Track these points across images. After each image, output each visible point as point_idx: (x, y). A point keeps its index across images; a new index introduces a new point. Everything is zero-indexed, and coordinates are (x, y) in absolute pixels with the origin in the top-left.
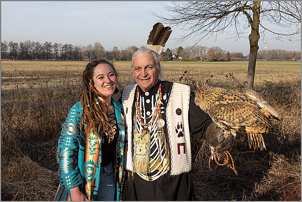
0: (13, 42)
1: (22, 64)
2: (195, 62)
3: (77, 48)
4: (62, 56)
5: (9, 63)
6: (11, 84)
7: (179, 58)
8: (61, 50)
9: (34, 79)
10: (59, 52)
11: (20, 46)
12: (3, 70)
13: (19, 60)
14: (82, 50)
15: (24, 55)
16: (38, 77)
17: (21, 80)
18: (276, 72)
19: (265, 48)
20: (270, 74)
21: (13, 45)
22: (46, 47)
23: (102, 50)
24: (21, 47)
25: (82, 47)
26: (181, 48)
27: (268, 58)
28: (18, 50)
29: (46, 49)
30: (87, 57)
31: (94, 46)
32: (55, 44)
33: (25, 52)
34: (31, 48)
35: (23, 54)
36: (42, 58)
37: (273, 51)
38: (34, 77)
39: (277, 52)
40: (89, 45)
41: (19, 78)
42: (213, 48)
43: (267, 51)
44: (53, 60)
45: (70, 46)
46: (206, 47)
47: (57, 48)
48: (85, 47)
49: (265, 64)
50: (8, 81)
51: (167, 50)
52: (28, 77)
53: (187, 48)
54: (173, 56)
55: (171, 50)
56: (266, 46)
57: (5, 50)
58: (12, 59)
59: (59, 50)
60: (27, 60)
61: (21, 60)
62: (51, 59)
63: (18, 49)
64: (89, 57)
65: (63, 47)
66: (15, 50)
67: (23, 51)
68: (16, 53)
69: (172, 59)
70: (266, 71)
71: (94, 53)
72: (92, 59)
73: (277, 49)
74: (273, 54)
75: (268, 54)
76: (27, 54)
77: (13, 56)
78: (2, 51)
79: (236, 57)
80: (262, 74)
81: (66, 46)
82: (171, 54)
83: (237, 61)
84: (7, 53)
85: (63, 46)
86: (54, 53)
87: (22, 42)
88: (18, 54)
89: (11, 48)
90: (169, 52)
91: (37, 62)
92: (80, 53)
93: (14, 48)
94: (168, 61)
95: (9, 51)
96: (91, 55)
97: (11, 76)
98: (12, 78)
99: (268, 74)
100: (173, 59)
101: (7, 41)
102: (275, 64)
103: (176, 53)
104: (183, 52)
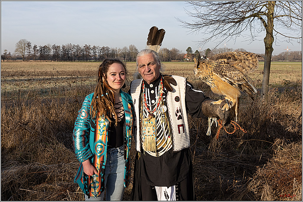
0: (56, 45)
1: (63, 65)
3: (113, 50)
4: (100, 58)
5: (52, 64)
6: (52, 83)
7: (207, 59)
8: (99, 52)
9: (73, 78)
10: (98, 54)
11: (62, 48)
12: (47, 71)
13: (61, 61)
14: (118, 52)
15: (66, 57)
16: (77, 76)
17: (62, 79)
18: (296, 72)
19: (288, 49)
20: (290, 74)
21: (56, 48)
22: (85, 50)
23: (136, 52)
24: (63, 50)
25: (118, 49)
26: (209, 50)
27: (290, 59)
28: (61, 53)
29: (86, 51)
30: (123, 58)
31: (129, 48)
32: (94, 46)
33: (66, 54)
34: (72, 51)
35: (65, 55)
36: (82, 60)
37: (295, 52)
38: (74, 77)
39: (299, 54)
40: (125, 47)
41: (60, 77)
42: (239, 49)
43: (289, 53)
44: (92, 61)
45: (107, 49)
46: (232, 49)
47: (95, 50)
48: (120, 49)
49: (287, 64)
50: (50, 79)
51: (196, 52)
52: (68, 77)
53: (214, 50)
54: (202, 57)
55: (200, 52)
57: (49, 52)
58: (55, 60)
59: (97, 52)
60: (68, 61)
61: (63, 61)
62: (90, 61)
63: (60, 51)
64: (124, 58)
65: (101, 50)
66: (58, 52)
67: (65, 53)
68: (58, 55)
70: (287, 70)
71: (129, 54)
72: (127, 60)
73: (299, 51)
74: (294, 56)
75: (290, 56)
76: (68, 56)
77: (56, 57)
78: (46, 54)
80: (282, 74)
81: (103, 48)
82: (200, 55)
83: (261, 62)
84: (51, 55)
85: (101, 48)
86: (93, 55)
87: (64, 45)
88: (61, 56)
89: (54, 51)
90: (198, 54)
91: (77, 63)
92: (116, 55)
93: (57, 50)
95: (52, 53)
96: (126, 57)
97: (53, 76)
98: (54, 77)
99: (289, 74)
101: (50, 44)
102: (296, 65)
103: (204, 54)
104: (211, 54)
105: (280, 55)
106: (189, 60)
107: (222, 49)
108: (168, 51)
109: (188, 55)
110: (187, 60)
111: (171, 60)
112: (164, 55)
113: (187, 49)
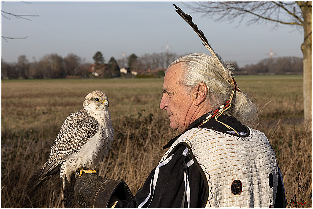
2: (158, 79)
7: (132, 73)
19: (272, 54)
26: (133, 57)
27: (277, 70)
37: (285, 59)
39: (291, 62)
43: (275, 59)
53: (144, 56)
55: (118, 60)
69: (119, 75)
73: (291, 56)
75: (277, 65)
82: (118, 66)
90: (115, 64)
94: (112, 77)
103: (126, 65)
104: (138, 64)
105: (261, 64)
106: (100, 75)
107: (158, 55)
108: (58, 59)
109: (96, 66)
110: (94, 75)
111: (66, 75)
112: (52, 67)
113: (95, 56)
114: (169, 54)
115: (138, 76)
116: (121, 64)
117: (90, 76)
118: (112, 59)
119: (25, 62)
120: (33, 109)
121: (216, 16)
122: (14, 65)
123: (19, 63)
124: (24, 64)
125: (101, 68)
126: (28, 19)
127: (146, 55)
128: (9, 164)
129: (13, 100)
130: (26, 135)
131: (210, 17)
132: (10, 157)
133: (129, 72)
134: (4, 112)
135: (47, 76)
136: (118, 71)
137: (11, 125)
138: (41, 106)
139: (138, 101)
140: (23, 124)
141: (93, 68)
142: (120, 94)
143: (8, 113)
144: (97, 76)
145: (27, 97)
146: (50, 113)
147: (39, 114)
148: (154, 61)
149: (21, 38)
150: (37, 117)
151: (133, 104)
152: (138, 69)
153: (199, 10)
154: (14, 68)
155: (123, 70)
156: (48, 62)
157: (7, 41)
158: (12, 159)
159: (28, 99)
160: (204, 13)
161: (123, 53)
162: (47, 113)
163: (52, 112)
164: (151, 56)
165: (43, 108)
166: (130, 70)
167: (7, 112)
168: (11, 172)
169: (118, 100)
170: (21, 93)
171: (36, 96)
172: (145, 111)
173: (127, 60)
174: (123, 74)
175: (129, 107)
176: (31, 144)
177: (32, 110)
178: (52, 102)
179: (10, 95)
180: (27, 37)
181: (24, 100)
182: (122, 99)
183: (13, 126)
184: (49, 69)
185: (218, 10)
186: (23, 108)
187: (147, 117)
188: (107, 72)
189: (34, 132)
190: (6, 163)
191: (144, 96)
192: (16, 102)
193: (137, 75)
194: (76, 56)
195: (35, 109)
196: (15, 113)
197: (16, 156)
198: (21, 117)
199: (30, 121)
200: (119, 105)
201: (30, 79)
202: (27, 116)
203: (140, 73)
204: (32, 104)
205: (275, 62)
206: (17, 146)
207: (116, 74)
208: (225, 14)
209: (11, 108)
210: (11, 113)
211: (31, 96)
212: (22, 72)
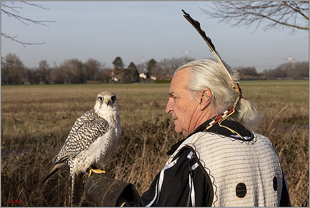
23: (19, 67)
26: (153, 62)
27: (295, 75)
51: (130, 65)
53: (163, 61)
55: (139, 65)
56: (290, 57)
69: (138, 80)
75: (296, 70)
79: (245, 74)
82: (137, 71)
83: (246, 81)
90: (134, 69)
94: (132, 82)
100: (141, 79)
103: (145, 70)
104: (157, 69)
105: (279, 69)
106: (119, 80)
107: (177, 60)
108: (79, 65)
109: (115, 71)
110: (114, 80)
111: (86, 81)
112: (73, 72)
113: (115, 61)
114: (188, 59)
115: (157, 82)
116: (141, 69)
117: (110, 81)
118: (132, 64)
119: (46, 67)
120: (53, 113)
121: (233, 21)
122: (35, 70)
123: (40, 68)
124: (44, 69)
125: (120, 73)
126: (45, 25)
127: (165, 60)
128: (28, 168)
129: (34, 104)
130: (45, 139)
131: (228, 22)
132: (29, 161)
133: (148, 78)
134: (25, 116)
135: (68, 81)
136: (137, 76)
137: (31, 129)
138: (61, 111)
139: (157, 106)
140: (43, 128)
141: (113, 74)
142: (139, 99)
143: (28, 118)
144: (116, 81)
145: (48, 102)
146: (70, 118)
147: (58, 119)
148: (173, 66)
149: (38, 44)
150: (57, 122)
151: (151, 109)
152: (158, 74)
153: (216, 15)
154: (35, 73)
155: (142, 75)
156: (69, 67)
157: (25, 47)
158: (31, 163)
159: (48, 104)
160: (221, 19)
161: (143, 58)
162: (66, 117)
163: (72, 117)
164: (170, 61)
165: (63, 112)
166: (149, 75)
167: (28, 116)
168: (30, 177)
169: (137, 104)
170: (42, 98)
171: (57, 101)
172: (162, 116)
173: (146, 66)
174: (143, 79)
175: (147, 112)
176: (50, 148)
177: (52, 115)
178: (72, 107)
179: (31, 100)
180: (45, 42)
181: (44, 105)
182: (141, 104)
183: (33, 131)
184: (70, 74)
185: (235, 15)
186: (43, 112)
187: (164, 122)
188: (127, 77)
189: (52, 137)
190: (25, 168)
191: (162, 101)
192: (37, 107)
193: (156, 80)
194: (96, 61)
195: (55, 114)
196: (36, 118)
197: (35, 160)
198: (42, 121)
199: (50, 126)
200: (138, 110)
201: (51, 84)
202: (47, 120)
203: (159, 78)
204: (52, 109)
205: (293, 67)
206: (36, 151)
207: (135, 79)
208: (242, 19)
209: (32, 112)
210: (32, 118)
211: (51, 101)
212: (43, 77)
